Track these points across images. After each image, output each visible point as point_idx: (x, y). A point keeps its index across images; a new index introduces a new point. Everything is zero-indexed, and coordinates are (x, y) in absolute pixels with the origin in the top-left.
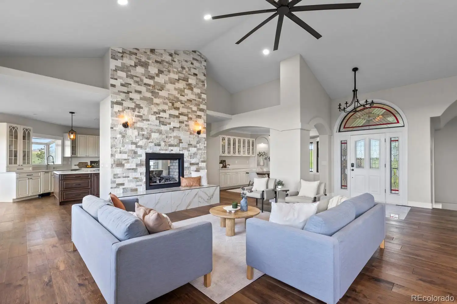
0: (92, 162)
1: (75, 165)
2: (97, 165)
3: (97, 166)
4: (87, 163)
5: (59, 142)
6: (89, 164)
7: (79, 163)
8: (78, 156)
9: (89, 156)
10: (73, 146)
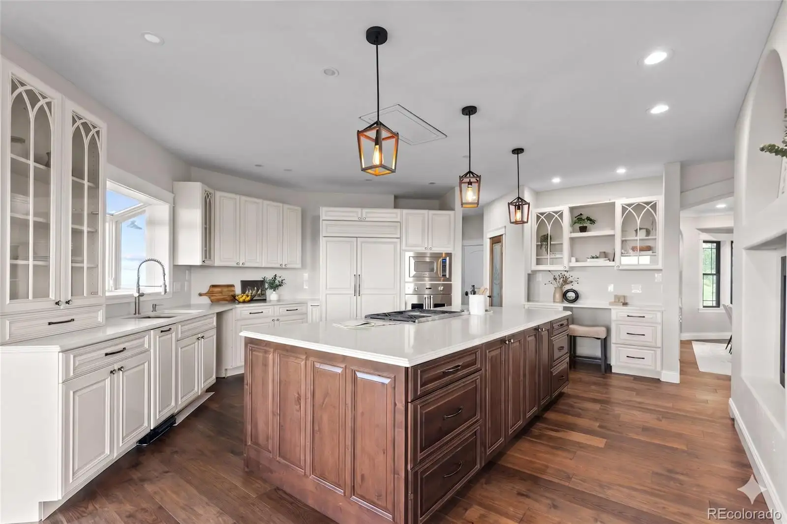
0: (246, 285)
1: (200, 295)
2: (259, 292)
3: (259, 295)
4: (233, 286)
5: (163, 210)
6: (238, 290)
7: (213, 286)
8: (216, 265)
9: (246, 265)
10: (206, 228)
